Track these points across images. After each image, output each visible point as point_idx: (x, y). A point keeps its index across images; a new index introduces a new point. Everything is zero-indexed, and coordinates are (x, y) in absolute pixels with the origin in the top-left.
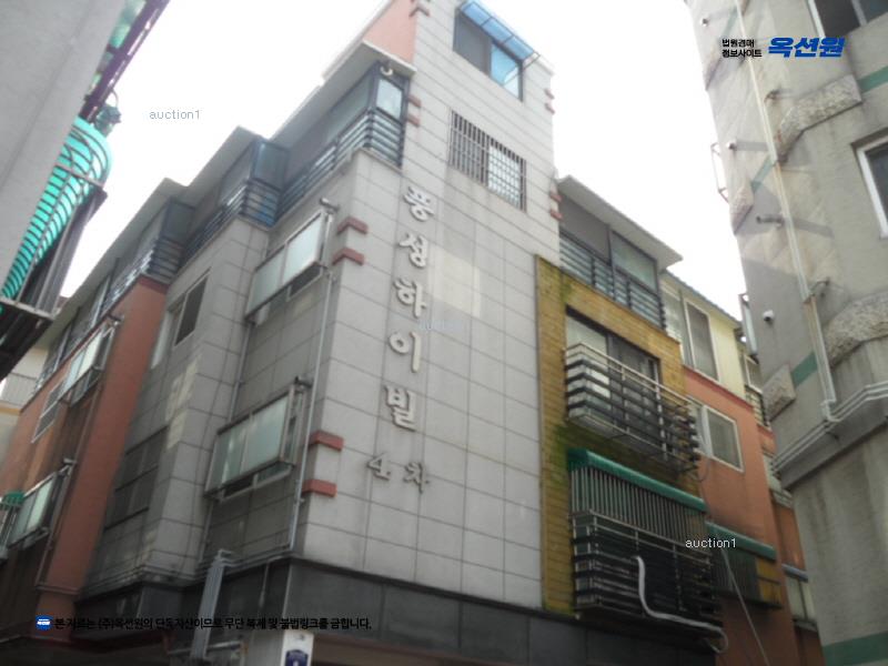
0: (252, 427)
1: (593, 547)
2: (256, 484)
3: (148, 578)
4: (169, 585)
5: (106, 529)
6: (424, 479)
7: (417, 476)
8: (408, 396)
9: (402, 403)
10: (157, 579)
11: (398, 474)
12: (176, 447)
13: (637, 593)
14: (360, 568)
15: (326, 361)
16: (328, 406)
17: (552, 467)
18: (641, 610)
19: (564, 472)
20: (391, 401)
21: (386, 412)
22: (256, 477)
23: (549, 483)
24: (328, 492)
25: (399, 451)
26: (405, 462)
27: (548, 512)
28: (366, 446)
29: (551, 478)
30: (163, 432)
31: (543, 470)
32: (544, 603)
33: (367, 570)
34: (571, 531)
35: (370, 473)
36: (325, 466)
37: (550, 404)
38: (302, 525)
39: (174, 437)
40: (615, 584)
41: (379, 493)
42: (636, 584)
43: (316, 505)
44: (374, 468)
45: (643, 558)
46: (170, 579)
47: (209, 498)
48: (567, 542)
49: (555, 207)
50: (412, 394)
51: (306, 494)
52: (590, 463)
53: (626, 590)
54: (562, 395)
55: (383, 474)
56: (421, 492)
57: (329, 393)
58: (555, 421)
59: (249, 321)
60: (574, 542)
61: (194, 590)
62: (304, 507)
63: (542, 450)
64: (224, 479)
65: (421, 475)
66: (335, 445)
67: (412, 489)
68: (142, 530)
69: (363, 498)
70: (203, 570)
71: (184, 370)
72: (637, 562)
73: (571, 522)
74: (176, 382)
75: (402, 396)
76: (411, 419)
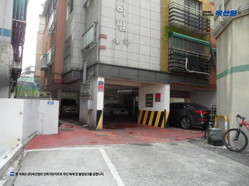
0: (88, 34)
1: (173, 56)
2: (91, 48)
3: (72, 69)
4: (77, 70)
5: (64, 60)
6: (128, 43)
7: (126, 42)
8: (123, 23)
9: (121, 25)
10: (75, 69)
11: (121, 42)
12: (73, 40)
13: (185, 66)
14: (113, 64)
15: (100, 17)
16: (102, 28)
17: (164, 37)
18: (186, 70)
19: (168, 38)
20: (118, 25)
21: (117, 28)
22: (91, 45)
23: (163, 41)
24: (104, 48)
25: (121, 37)
26: (123, 40)
27: (162, 48)
28: (113, 37)
29: (164, 40)
30: (70, 37)
31: (161, 38)
32: (160, 70)
33: (115, 64)
34: (169, 53)
35: (114, 43)
36: (103, 42)
37: (164, 20)
38: (99, 56)
39: (73, 38)
40: (179, 64)
41: (117, 47)
42: (185, 64)
43: (102, 51)
44: (115, 42)
45: (187, 58)
47: (82, 51)
48: (168, 55)
50: (124, 23)
51: (99, 49)
52: (174, 35)
53: (182, 66)
54: (168, 17)
55: (117, 43)
56: (127, 46)
57: (102, 25)
58: (166, 25)
59: (85, 6)
60: (169, 55)
61: (82, 71)
62: (99, 52)
63: (161, 33)
64: (84, 47)
65: (127, 42)
66: (105, 37)
67: (125, 46)
68: (70, 59)
69: (113, 49)
70: (83, 67)
71: (72, 21)
72: (186, 59)
73: (169, 50)
74: (71, 24)
75: (121, 23)
76: (124, 29)
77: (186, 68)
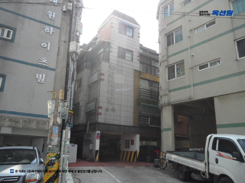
0: (90, 105)
1: (141, 117)
2: (92, 112)
3: (80, 124)
4: (83, 125)
7: (113, 110)
11: (110, 110)
12: (81, 106)
14: (106, 123)
15: (99, 96)
16: (100, 103)
18: (149, 126)
19: (138, 106)
20: (109, 100)
21: (108, 102)
23: (135, 108)
24: (101, 114)
25: (110, 107)
27: (135, 112)
28: (106, 107)
30: (79, 103)
31: (134, 106)
32: (133, 125)
36: (100, 111)
37: (136, 95)
38: (98, 118)
39: (81, 104)
40: (145, 122)
41: (108, 113)
42: (148, 122)
43: (99, 116)
44: (107, 110)
45: (150, 119)
46: (83, 124)
47: (86, 113)
49: (139, 58)
51: (98, 114)
52: (141, 104)
53: (147, 123)
54: (138, 94)
56: (114, 112)
57: (100, 101)
58: (137, 98)
59: (89, 86)
60: (139, 116)
61: (86, 125)
62: (98, 116)
63: (134, 103)
64: (88, 111)
66: (101, 108)
67: (112, 112)
68: (78, 117)
69: (106, 114)
70: (87, 123)
73: (138, 114)
74: (80, 96)
75: (111, 99)
76: (112, 102)
77: (149, 124)
